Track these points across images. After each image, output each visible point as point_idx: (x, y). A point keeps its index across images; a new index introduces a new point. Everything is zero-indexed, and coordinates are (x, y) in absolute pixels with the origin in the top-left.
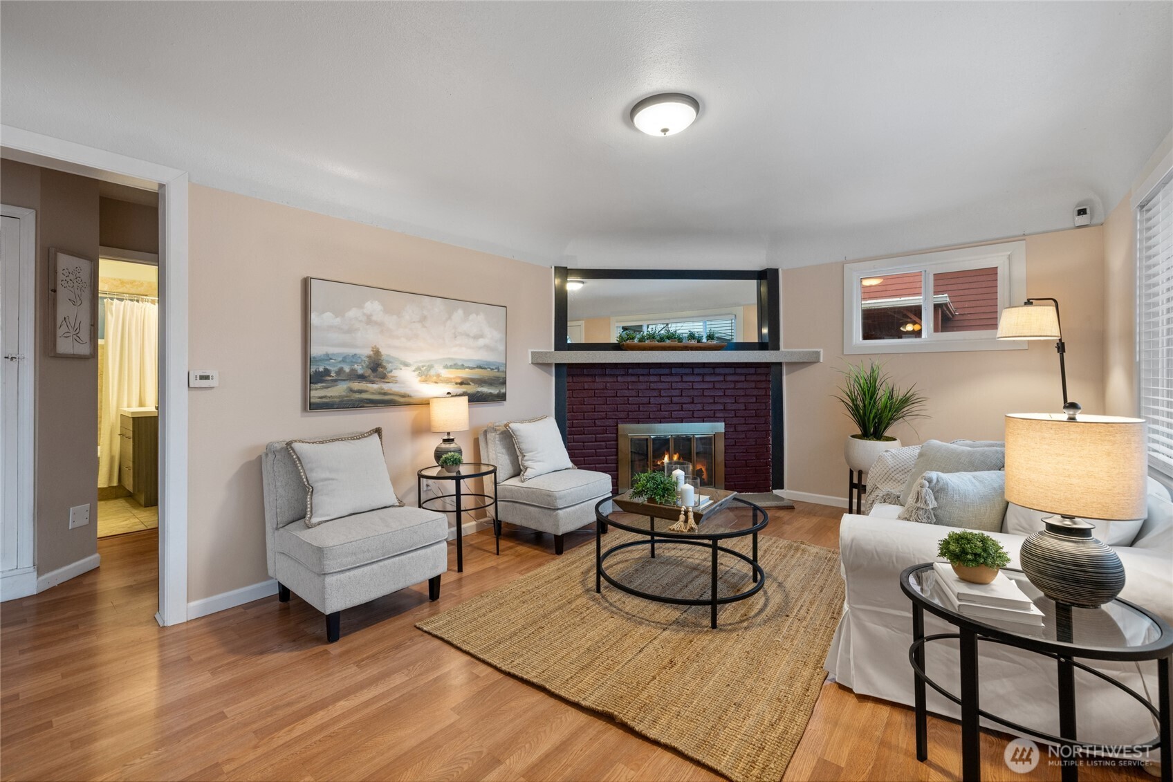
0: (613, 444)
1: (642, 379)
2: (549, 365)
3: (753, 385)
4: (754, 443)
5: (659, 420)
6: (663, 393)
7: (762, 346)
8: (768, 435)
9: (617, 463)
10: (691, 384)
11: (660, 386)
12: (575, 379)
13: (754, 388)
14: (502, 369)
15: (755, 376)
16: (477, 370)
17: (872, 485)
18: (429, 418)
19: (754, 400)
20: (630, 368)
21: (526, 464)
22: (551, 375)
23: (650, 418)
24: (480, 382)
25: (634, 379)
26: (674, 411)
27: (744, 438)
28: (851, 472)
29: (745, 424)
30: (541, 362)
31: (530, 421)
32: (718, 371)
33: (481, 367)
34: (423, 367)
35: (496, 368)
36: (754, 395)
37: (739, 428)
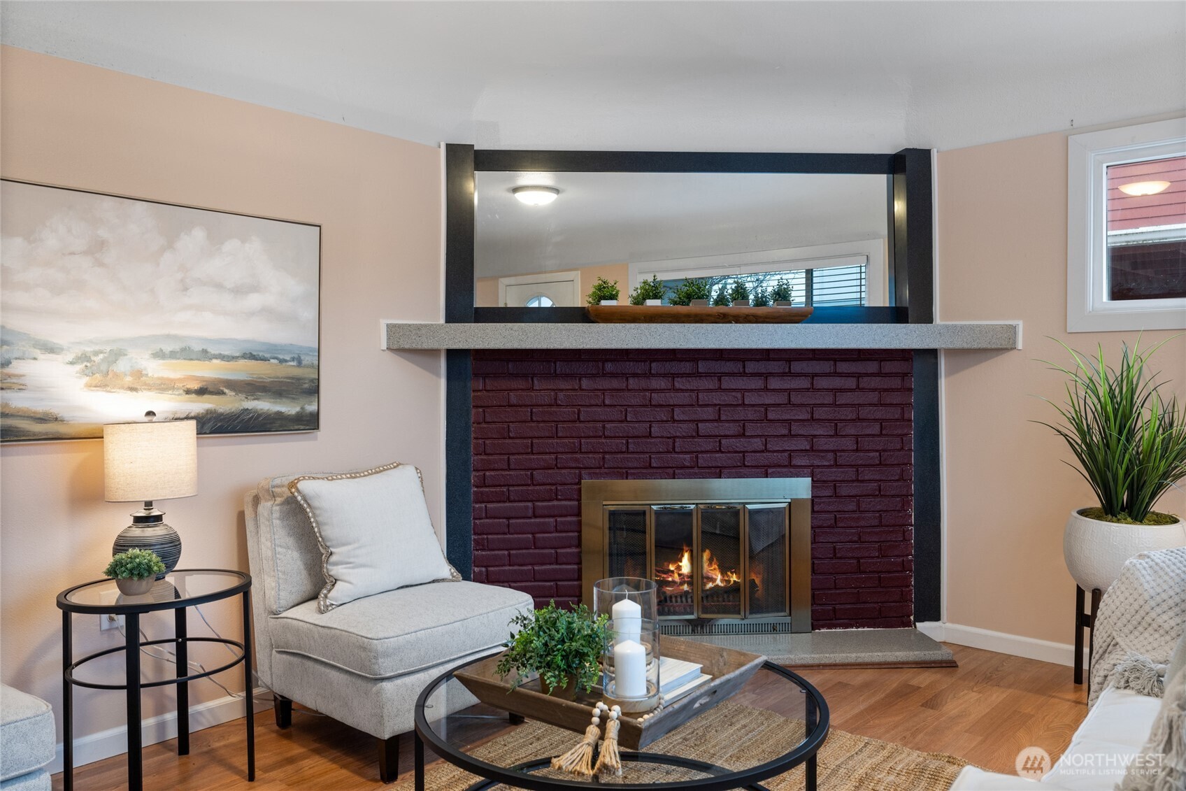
0: (570, 523)
1: (633, 383)
2: (433, 353)
3: (873, 397)
4: (876, 522)
5: (671, 471)
6: (678, 414)
7: (897, 315)
8: (905, 504)
9: (580, 563)
10: (739, 395)
11: (675, 398)
12: (490, 384)
13: (875, 405)
14: (307, 360)
15: (878, 379)
16: (242, 362)
17: (1105, 636)
18: (103, 469)
19: (875, 429)
20: (607, 360)
21: (335, 571)
22: (438, 375)
23: (650, 467)
24: (253, 388)
25: (615, 383)
26: (702, 452)
27: (854, 511)
28: (1080, 593)
29: (858, 481)
30: (407, 346)
31: (354, 475)
32: (797, 367)
33: (252, 357)
34: (96, 353)
35: (293, 359)
36: (875, 420)
37: (844, 490)
